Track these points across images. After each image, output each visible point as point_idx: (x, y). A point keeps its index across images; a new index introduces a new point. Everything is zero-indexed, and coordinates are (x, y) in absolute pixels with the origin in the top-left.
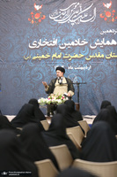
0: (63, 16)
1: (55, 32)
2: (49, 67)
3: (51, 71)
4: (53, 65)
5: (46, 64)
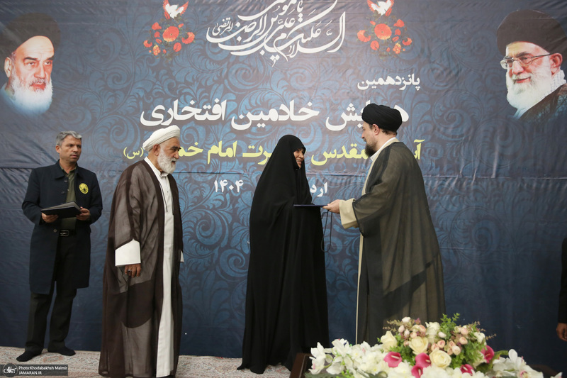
0: (245, 35)
1: (220, 81)
2: (196, 182)
3: (204, 196)
4: (210, 178)
5: (188, 175)
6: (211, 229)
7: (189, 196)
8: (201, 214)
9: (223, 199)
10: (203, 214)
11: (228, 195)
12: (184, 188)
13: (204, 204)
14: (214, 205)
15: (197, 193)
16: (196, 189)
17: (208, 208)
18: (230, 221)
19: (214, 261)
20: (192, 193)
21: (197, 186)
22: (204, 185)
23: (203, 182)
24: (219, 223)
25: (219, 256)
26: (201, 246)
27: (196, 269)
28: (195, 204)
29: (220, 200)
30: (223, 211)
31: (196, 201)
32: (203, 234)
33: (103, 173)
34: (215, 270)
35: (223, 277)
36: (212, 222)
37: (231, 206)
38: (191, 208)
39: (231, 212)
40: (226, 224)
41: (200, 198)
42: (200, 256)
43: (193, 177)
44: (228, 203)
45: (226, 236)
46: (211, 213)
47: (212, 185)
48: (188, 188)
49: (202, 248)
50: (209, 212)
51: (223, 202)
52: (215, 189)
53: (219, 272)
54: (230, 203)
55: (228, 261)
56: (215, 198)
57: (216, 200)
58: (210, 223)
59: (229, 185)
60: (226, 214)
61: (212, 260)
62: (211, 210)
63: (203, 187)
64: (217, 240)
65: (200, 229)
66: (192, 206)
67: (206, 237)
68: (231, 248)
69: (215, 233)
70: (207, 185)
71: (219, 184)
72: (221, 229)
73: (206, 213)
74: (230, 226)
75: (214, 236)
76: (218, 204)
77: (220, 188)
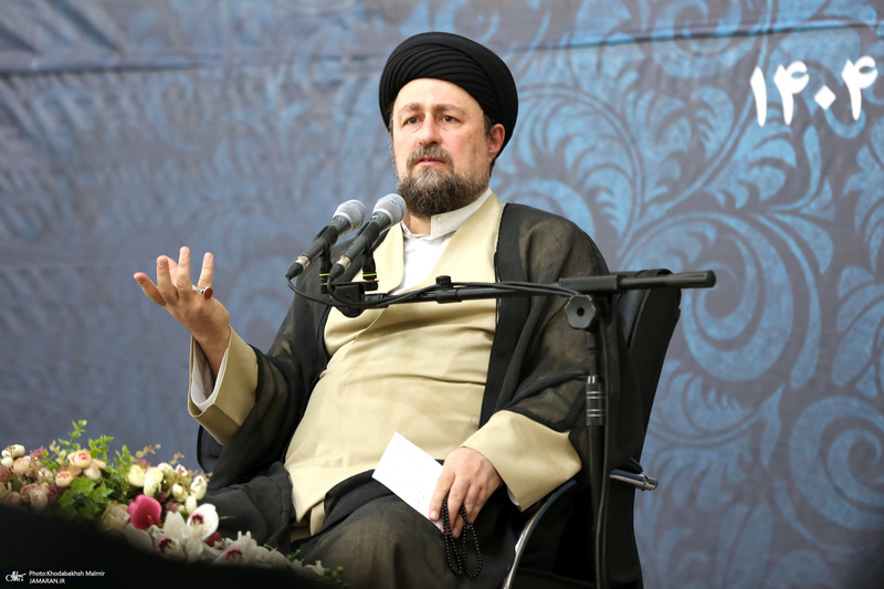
2: (675, 87)
3: (711, 146)
4: (731, 58)
5: (637, 54)
6: (746, 307)
7: (648, 153)
8: (702, 238)
9: (790, 158)
10: (711, 233)
11: (811, 137)
12: (622, 118)
13: (713, 188)
14: (753, 190)
15: (678, 138)
16: (672, 118)
17: (730, 208)
18: (825, 263)
19: (765, 460)
20: (659, 135)
21: (678, 104)
22: (708, 94)
23: (704, 81)
24: (779, 274)
25: (786, 432)
26: (705, 389)
27: (692, 496)
28: (675, 187)
29: (777, 163)
30: (795, 213)
31: (676, 172)
32: (713, 332)
33: (288, 75)
34: (772, 502)
35: (804, 532)
36: (750, 271)
37: (827, 188)
38: (655, 212)
39: (830, 215)
40: (810, 277)
41: (693, 162)
42: (707, 434)
43: (657, 58)
44: (816, 174)
45: (813, 335)
46: (742, 228)
47: (742, 94)
48: (641, 114)
49: (712, 395)
50: (732, 222)
51: (790, 172)
52: (753, 113)
53: (788, 509)
54: (824, 173)
55: (823, 455)
56: (759, 154)
57: (763, 162)
58: (741, 274)
59: (813, 87)
60: (807, 230)
61: (756, 453)
62: (741, 214)
63: (704, 105)
64: (775, 351)
65: (701, 309)
66: (660, 200)
67: (728, 345)
68: (830, 389)
69: (765, 323)
70: (722, 96)
71: (771, 88)
72: (787, 300)
73: (722, 229)
74: (828, 283)
75: (758, 340)
76: (770, 181)
77: (775, 104)
